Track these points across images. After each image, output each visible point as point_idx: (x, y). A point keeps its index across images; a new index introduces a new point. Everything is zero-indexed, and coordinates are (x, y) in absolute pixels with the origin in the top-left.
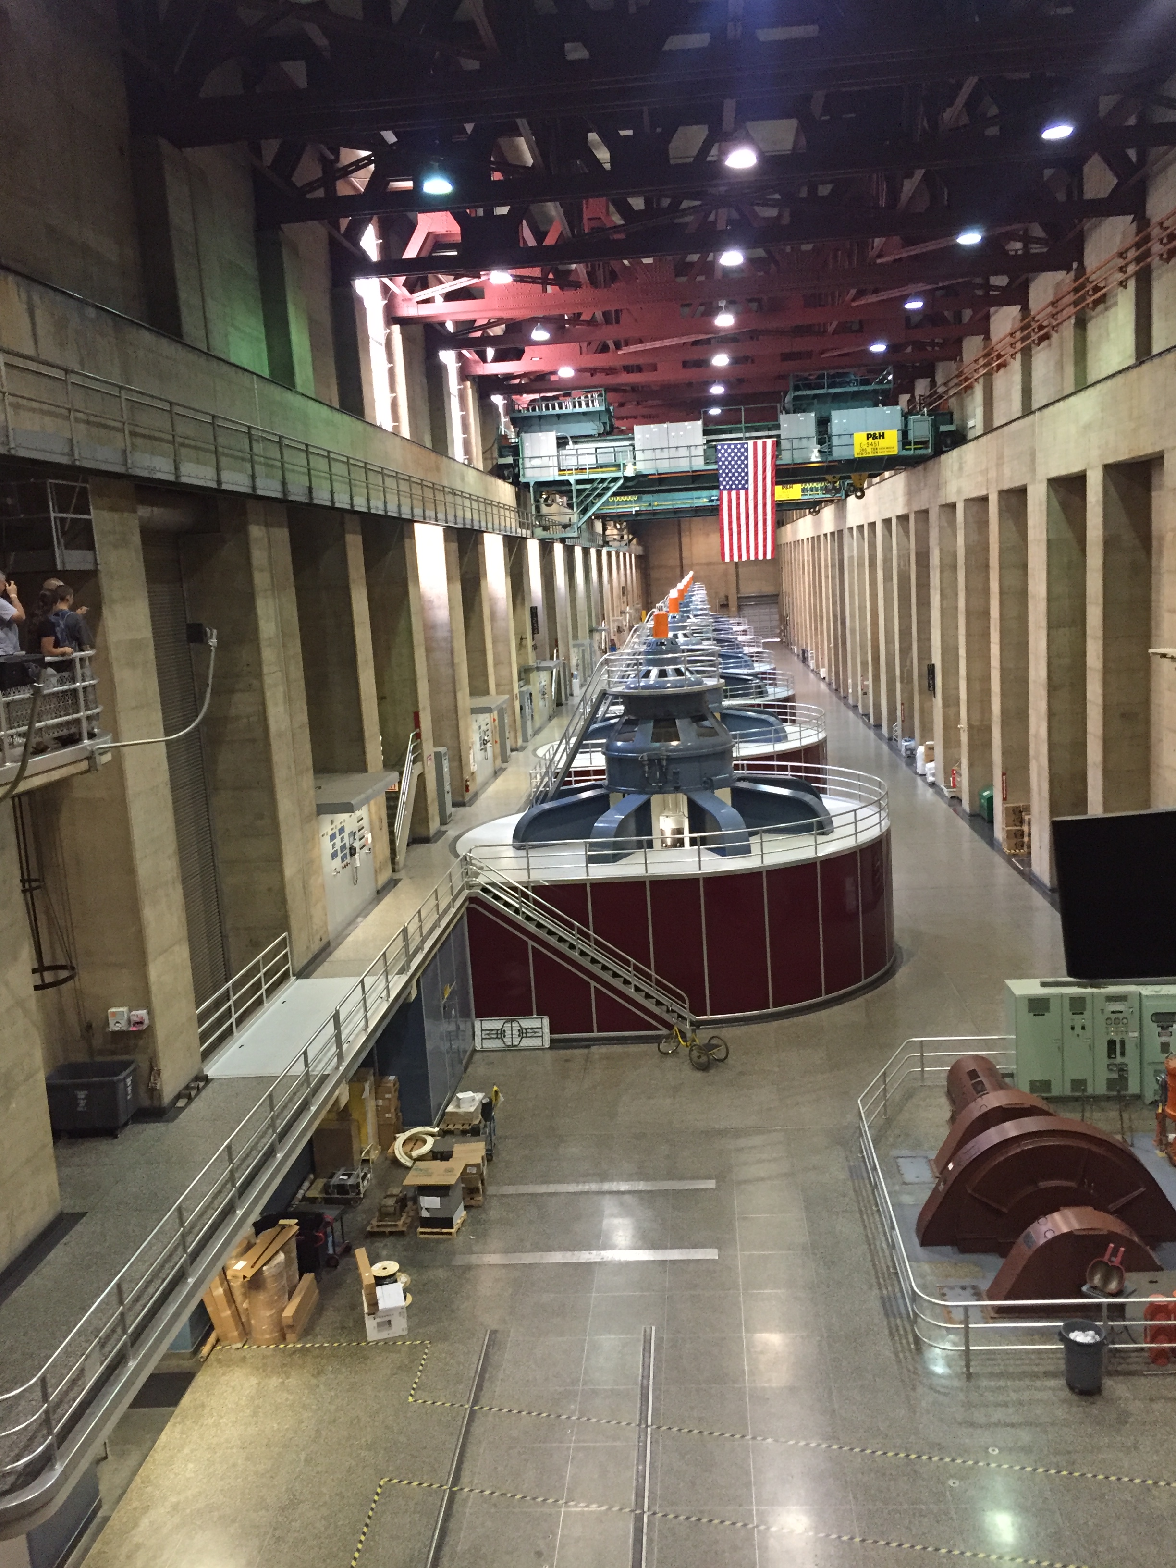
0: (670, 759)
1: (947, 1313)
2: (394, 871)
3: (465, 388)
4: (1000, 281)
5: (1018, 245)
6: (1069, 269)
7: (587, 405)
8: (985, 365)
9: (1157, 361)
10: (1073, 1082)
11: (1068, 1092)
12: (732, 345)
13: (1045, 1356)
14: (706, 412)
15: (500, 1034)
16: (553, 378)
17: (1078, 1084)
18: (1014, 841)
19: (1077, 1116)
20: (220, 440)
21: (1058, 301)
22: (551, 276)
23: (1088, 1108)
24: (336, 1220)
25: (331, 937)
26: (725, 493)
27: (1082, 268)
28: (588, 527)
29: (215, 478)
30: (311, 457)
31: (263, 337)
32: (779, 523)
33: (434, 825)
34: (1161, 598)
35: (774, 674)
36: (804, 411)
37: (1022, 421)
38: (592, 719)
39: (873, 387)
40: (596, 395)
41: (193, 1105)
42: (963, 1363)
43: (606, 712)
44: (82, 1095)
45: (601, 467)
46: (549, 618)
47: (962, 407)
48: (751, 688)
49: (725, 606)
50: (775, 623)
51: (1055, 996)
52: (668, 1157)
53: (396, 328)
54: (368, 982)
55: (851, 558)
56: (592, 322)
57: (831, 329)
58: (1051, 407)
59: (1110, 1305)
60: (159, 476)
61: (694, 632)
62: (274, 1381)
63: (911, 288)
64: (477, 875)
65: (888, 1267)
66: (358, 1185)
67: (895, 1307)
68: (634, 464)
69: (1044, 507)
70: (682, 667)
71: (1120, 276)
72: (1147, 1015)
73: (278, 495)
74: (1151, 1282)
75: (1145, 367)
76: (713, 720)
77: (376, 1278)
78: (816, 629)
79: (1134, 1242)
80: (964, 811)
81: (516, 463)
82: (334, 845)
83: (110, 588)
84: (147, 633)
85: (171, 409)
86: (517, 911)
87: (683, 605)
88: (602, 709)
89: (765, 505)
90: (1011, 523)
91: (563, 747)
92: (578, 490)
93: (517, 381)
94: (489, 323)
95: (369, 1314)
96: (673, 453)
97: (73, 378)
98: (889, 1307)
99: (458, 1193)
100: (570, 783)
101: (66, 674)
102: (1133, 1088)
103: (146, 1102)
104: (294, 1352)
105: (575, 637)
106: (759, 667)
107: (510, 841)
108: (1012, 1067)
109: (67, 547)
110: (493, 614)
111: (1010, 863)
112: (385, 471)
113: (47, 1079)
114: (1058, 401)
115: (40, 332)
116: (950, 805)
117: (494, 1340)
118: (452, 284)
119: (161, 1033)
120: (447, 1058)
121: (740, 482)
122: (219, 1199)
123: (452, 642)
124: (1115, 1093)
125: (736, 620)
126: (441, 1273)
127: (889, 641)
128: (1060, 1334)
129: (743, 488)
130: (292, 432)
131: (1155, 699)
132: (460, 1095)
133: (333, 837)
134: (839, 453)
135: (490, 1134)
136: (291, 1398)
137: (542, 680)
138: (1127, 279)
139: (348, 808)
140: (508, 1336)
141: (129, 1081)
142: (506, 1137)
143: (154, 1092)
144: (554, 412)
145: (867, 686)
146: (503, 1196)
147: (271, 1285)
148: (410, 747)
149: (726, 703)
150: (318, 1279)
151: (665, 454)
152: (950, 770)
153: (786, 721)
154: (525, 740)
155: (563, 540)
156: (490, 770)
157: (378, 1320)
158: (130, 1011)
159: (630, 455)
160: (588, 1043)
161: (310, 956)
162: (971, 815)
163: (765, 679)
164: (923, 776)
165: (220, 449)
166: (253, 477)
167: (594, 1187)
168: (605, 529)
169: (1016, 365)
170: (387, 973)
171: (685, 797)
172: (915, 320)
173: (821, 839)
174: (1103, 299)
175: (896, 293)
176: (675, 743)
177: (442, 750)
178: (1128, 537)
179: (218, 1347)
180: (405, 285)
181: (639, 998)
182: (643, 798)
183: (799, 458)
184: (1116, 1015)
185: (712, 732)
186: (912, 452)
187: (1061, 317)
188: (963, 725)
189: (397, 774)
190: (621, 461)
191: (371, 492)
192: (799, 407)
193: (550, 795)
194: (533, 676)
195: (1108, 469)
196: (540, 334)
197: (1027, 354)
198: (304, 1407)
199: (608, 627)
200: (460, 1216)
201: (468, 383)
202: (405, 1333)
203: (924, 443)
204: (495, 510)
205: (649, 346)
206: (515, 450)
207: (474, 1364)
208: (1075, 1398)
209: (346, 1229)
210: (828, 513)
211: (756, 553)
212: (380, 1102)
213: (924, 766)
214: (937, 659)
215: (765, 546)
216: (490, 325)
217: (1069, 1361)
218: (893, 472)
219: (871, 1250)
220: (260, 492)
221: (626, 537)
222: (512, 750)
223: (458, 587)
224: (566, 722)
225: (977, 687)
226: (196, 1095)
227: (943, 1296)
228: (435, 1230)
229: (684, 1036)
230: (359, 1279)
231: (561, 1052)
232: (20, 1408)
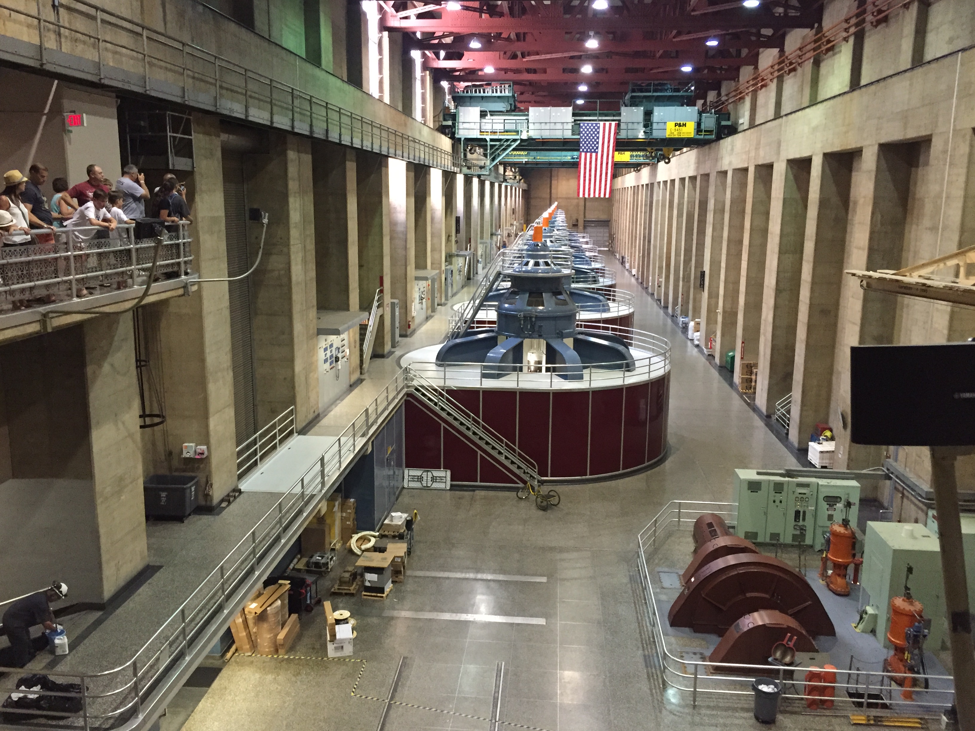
0: (536, 317)
1: (684, 668)
2: (361, 373)
3: (425, 76)
4: (767, 32)
5: (781, 10)
6: (812, 27)
7: (501, 92)
8: (753, 85)
9: (863, 89)
10: (772, 535)
11: (768, 540)
12: (595, 60)
13: (742, 698)
14: (574, 102)
15: (420, 479)
16: (480, 73)
17: (775, 536)
18: (745, 384)
19: (773, 555)
20: (274, 96)
21: (803, 47)
22: (485, 8)
23: (779, 551)
24: (313, 583)
25: (320, 411)
26: (583, 154)
27: (820, 27)
28: (495, 169)
29: (270, 119)
30: (329, 111)
31: (303, 32)
32: (614, 176)
33: (388, 347)
34: (852, 239)
35: (604, 270)
36: (636, 105)
37: (774, 122)
38: (490, 289)
39: (681, 93)
40: (507, 86)
41: (231, 506)
42: (692, 699)
43: (498, 286)
44: (164, 494)
45: (507, 132)
46: (466, 224)
47: (736, 110)
48: (589, 277)
49: (575, 225)
50: (606, 239)
51: (764, 481)
52: (518, 561)
53: (386, 34)
54: (343, 440)
55: (658, 201)
56: (508, 39)
57: (658, 55)
58: (793, 115)
59: (785, 670)
60: (235, 115)
61: (557, 240)
62: (270, 677)
63: (713, 32)
64: (412, 380)
65: (649, 637)
66: (327, 563)
67: (652, 663)
68: (528, 131)
69: (783, 177)
70: (549, 261)
71: (845, 34)
72: (821, 497)
73: (307, 133)
74: (811, 659)
75: (856, 93)
76: (565, 295)
77: (336, 620)
78: (632, 244)
79: (802, 633)
80: (716, 364)
81: (454, 125)
82: (326, 355)
83: (201, 183)
84: (221, 213)
85: (245, 74)
86: (436, 404)
87: (550, 222)
88: (496, 284)
89: (607, 163)
90: (761, 187)
91: (471, 305)
92: (491, 146)
93: (458, 73)
94: (443, 35)
95: (330, 641)
96: (552, 126)
97: (187, 49)
98: (647, 661)
99: (388, 573)
100: (473, 327)
101: (174, 234)
102: (808, 541)
103: (202, 502)
104: (283, 661)
105: (482, 238)
106: (595, 265)
107: (434, 361)
108: (735, 523)
109: (176, 155)
110: (432, 219)
111: (742, 397)
112: (374, 124)
113: (145, 483)
114: (798, 111)
115: (169, 18)
116: (707, 360)
117: (405, 663)
118: (422, 8)
119: (215, 461)
120: (387, 490)
121: (593, 148)
122: (245, 564)
123: (406, 234)
124: (797, 543)
125: (582, 235)
126: (375, 620)
127: (677, 255)
128: (753, 685)
129: (595, 152)
130: (319, 95)
131: (842, 302)
132: (393, 514)
133: (326, 350)
134: (656, 134)
135: (410, 539)
136: (279, 688)
137: (459, 263)
138: (848, 37)
139: (337, 332)
140: (414, 661)
141: (193, 489)
142: (420, 542)
143: (207, 496)
144: (480, 95)
145: (661, 282)
146: (416, 577)
147: (272, 619)
148: (376, 298)
149: (573, 285)
150: (300, 618)
151: (547, 127)
152: (709, 338)
153: (609, 299)
154: (447, 299)
155: (479, 176)
156: (423, 316)
157: (335, 645)
158: (196, 446)
159: (525, 125)
160: (474, 488)
161: (307, 422)
162: (720, 367)
163: (598, 272)
164: (692, 340)
165: (274, 101)
166: (293, 120)
167: (471, 575)
168: (505, 171)
169: (773, 86)
170: (354, 435)
171: (545, 342)
172: (711, 53)
173: (627, 374)
174: (832, 49)
175: (701, 35)
176: (541, 308)
177: (396, 301)
178: (835, 200)
179: (237, 654)
180: (393, 7)
181: (507, 463)
182: (519, 340)
183: (631, 135)
184: (802, 496)
185: (564, 302)
186: (702, 137)
187: (804, 57)
188: (720, 310)
189: (367, 313)
190: (519, 129)
191: (364, 136)
192: (634, 103)
193: (461, 334)
194: (454, 260)
195: (827, 156)
196: (475, 44)
197: (780, 80)
198: (288, 694)
199: (502, 233)
200: (389, 587)
201: (428, 72)
202: (352, 654)
203: (711, 132)
204: (439, 154)
205: (543, 57)
206: (454, 117)
207: (392, 677)
208: (758, 724)
209: (318, 590)
210: (645, 171)
211: (600, 193)
212: (344, 515)
213: (693, 334)
214: (707, 268)
215: (605, 189)
216: (444, 36)
217: (757, 702)
218: (689, 149)
219: (639, 626)
220: (296, 130)
221: (517, 177)
222: (438, 305)
223: (413, 200)
224: (472, 290)
225: (731, 286)
226: (233, 501)
227: (682, 657)
228: (373, 594)
229: (533, 489)
230: (325, 619)
231: (457, 492)
232: (118, 680)
